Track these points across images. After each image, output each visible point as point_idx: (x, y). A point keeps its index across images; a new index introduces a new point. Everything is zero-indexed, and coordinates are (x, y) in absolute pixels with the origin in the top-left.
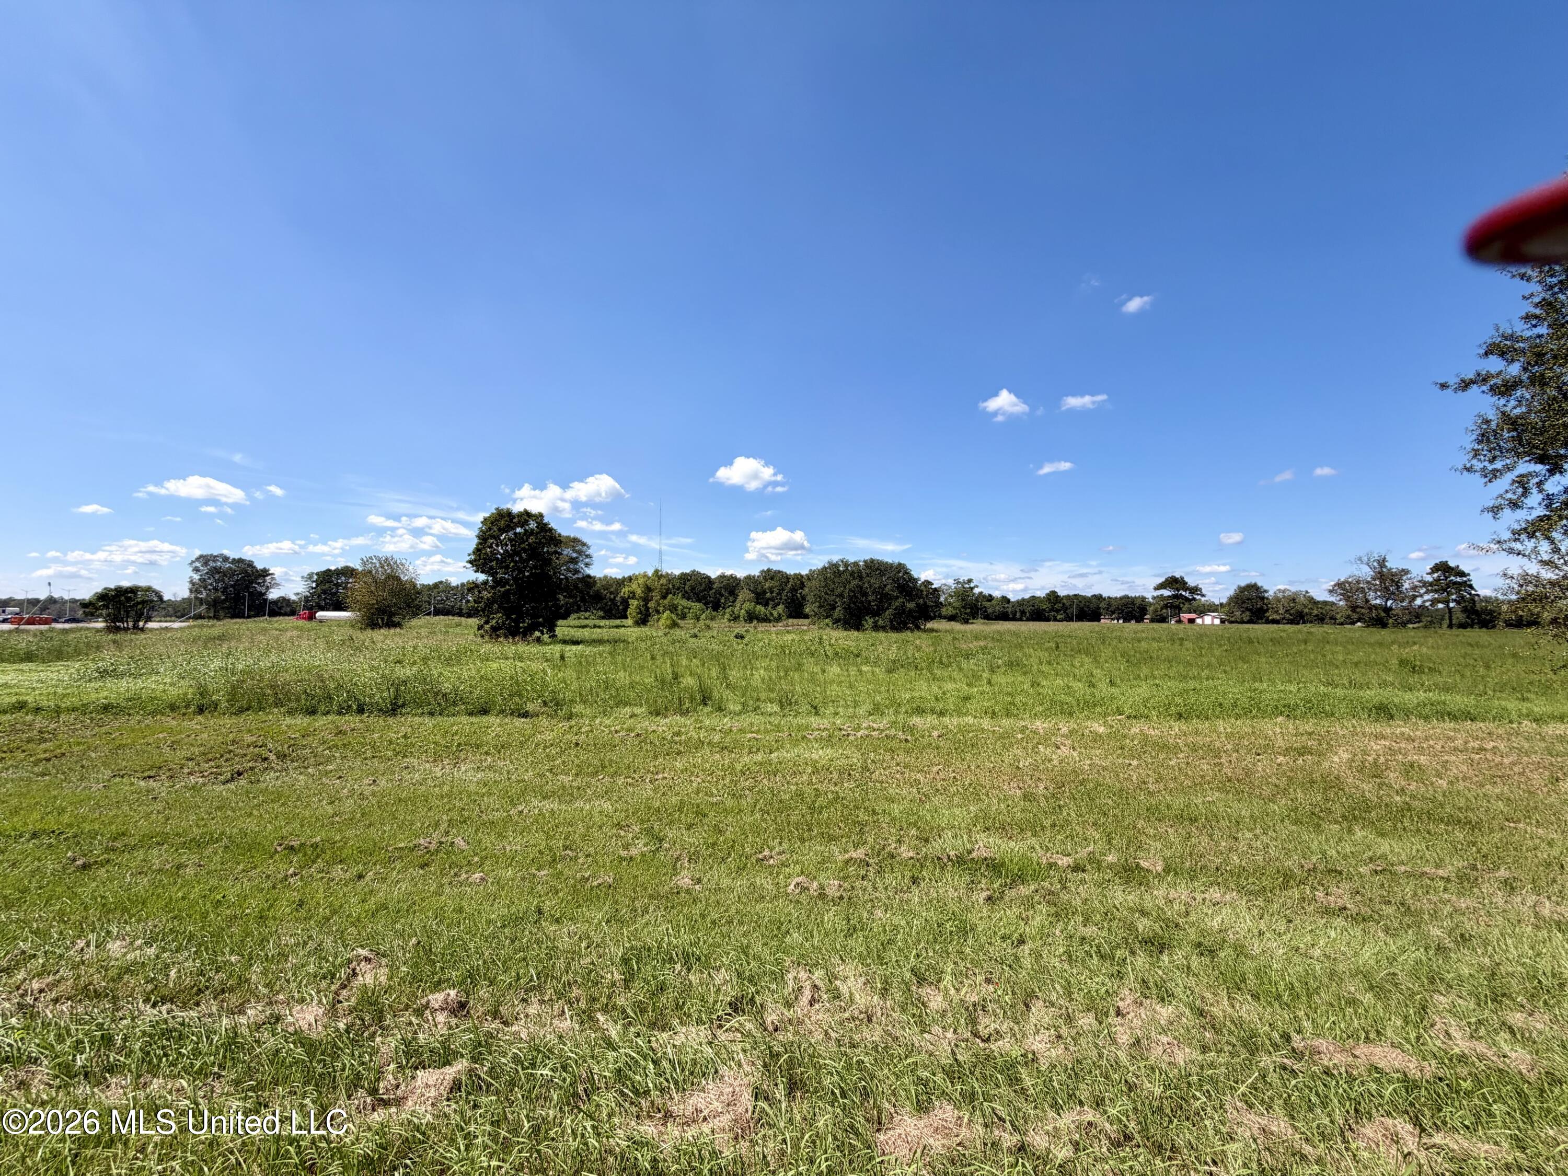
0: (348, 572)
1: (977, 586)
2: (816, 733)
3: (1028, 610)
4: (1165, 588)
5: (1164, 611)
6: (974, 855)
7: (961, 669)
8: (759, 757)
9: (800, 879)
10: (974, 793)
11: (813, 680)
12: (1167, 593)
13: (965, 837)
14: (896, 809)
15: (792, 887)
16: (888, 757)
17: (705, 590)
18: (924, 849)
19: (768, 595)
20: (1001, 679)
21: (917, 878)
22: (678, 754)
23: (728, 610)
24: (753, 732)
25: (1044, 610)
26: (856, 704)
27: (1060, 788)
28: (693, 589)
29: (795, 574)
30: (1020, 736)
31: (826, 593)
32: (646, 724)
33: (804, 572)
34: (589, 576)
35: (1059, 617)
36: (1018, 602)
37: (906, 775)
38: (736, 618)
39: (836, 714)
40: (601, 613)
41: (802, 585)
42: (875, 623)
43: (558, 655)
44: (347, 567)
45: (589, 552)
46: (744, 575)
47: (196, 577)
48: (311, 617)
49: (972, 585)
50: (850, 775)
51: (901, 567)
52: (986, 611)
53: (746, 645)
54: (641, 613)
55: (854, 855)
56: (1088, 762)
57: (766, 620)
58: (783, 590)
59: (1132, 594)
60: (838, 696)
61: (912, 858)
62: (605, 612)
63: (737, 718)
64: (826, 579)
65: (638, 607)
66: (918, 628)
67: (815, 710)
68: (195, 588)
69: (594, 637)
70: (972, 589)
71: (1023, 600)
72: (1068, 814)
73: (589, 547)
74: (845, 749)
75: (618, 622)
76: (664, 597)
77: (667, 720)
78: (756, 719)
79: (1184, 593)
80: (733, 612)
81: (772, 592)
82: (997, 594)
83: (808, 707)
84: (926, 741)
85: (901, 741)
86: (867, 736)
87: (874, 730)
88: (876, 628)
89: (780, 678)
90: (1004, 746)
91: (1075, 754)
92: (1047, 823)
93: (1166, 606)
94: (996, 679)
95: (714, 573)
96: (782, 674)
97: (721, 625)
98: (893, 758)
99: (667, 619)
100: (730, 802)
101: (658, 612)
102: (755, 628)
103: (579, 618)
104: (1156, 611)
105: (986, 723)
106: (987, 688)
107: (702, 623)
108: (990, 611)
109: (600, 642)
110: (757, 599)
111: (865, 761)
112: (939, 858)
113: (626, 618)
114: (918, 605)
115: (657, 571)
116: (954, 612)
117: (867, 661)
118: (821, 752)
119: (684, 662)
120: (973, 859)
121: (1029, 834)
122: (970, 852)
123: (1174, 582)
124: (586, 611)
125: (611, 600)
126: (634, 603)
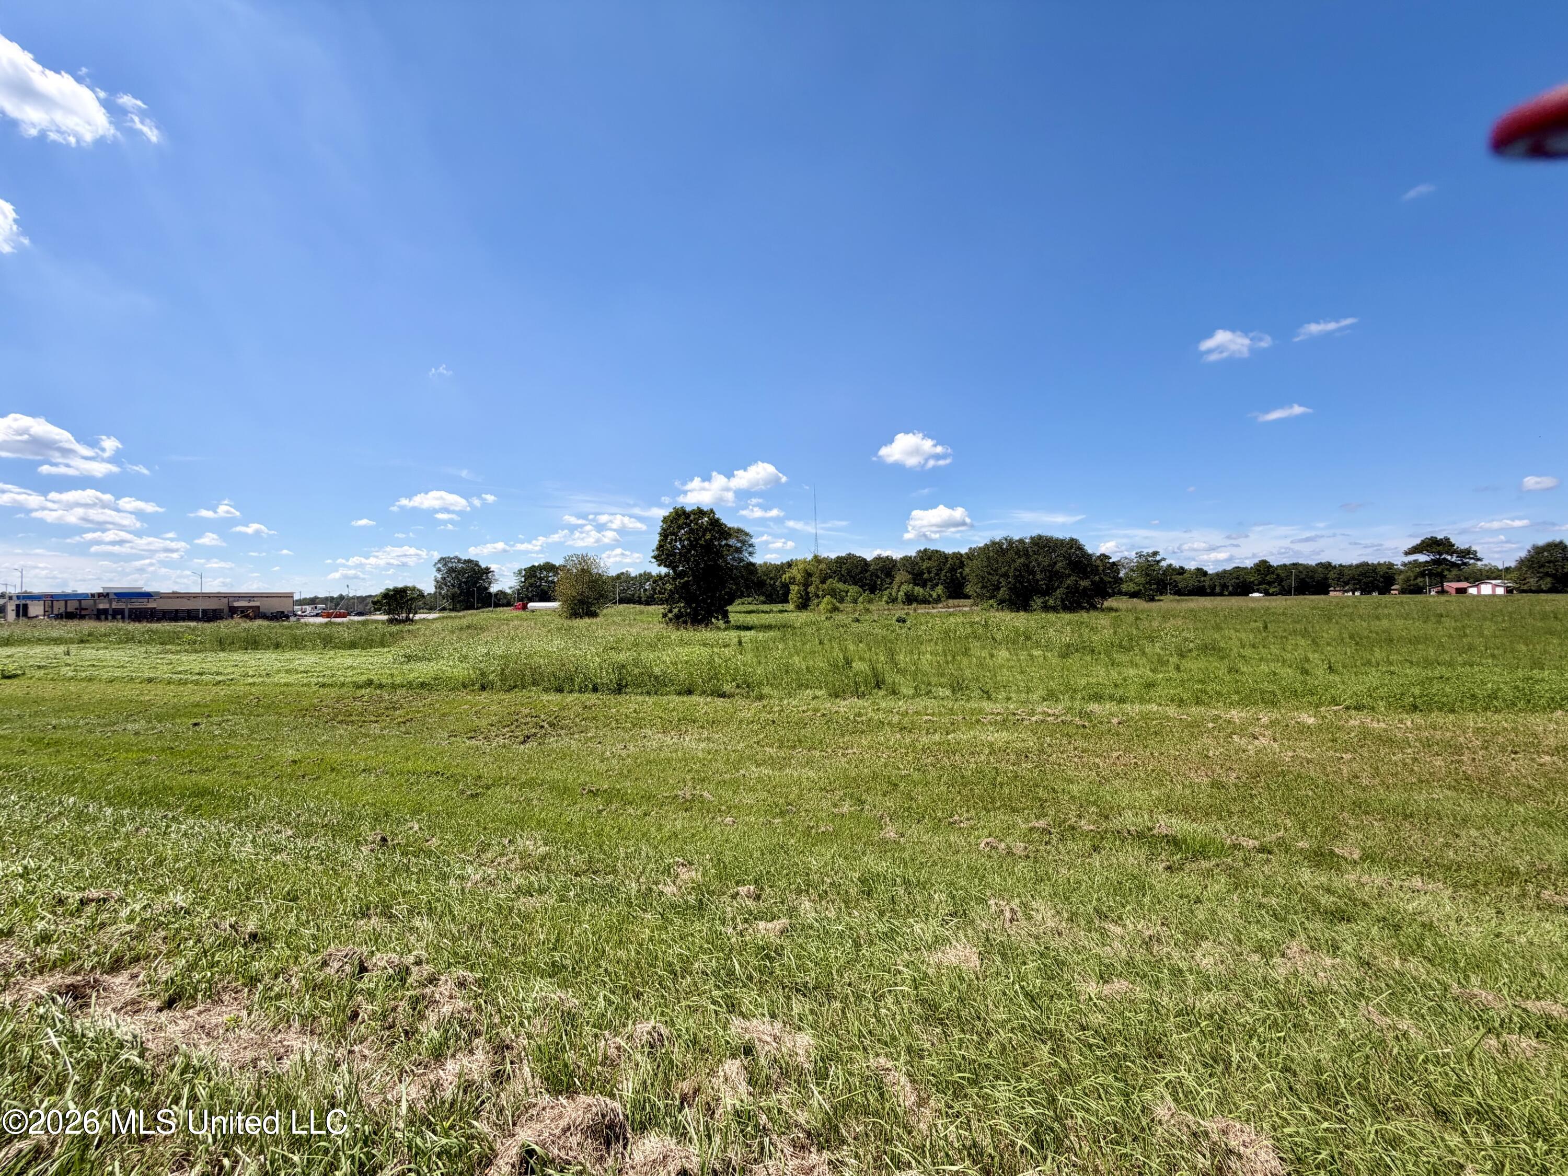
0: (549, 567)
1: (1164, 559)
2: (989, 717)
3: (1231, 583)
4: (1421, 552)
5: (1419, 580)
6: (1155, 832)
7: (1144, 653)
8: (937, 737)
9: (989, 840)
10: (1159, 778)
11: (981, 665)
12: (1422, 558)
13: (1146, 817)
14: (1075, 789)
15: (983, 845)
16: (1065, 741)
17: (861, 572)
18: (1104, 824)
19: (926, 576)
20: (1193, 665)
21: (1098, 846)
22: (862, 733)
23: (886, 592)
24: (927, 715)
25: (1253, 582)
26: (1029, 690)
27: (1254, 778)
28: (849, 572)
29: (954, 553)
30: (1211, 725)
31: (990, 574)
32: (828, 705)
33: (964, 550)
34: (753, 565)
35: (1271, 591)
36: (1217, 574)
37: (1085, 759)
38: (893, 600)
39: (1009, 699)
40: (762, 598)
41: (962, 565)
42: (1045, 602)
43: (736, 640)
44: (548, 563)
45: (753, 541)
46: (901, 556)
47: (439, 576)
48: (524, 608)
49: (1158, 558)
50: (1026, 756)
51: (1073, 544)
52: (1176, 586)
53: (909, 629)
54: (801, 597)
55: (1037, 825)
56: (1290, 754)
57: (925, 601)
58: (941, 570)
59: (1373, 560)
60: (1009, 682)
61: (1092, 831)
62: (766, 597)
63: (910, 701)
64: (988, 558)
65: (799, 592)
66: (1094, 607)
67: (987, 695)
68: (439, 585)
69: (763, 622)
70: (1158, 562)
71: (1225, 571)
72: (1260, 803)
73: (751, 537)
74: (1021, 733)
75: (780, 607)
76: (823, 582)
77: (846, 702)
78: (931, 703)
79: (1449, 557)
80: (891, 594)
81: (930, 573)
82: (1191, 566)
83: (979, 691)
84: (1104, 727)
85: (1078, 726)
86: (1042, 721)
87: (1049, 716)
88: (1046, 608)
89: (947, 663)
90: (1192, 735)
91: (1275, 745)
92: (1235, 808)
93: (1422, 574)
94: (1187, 664)
95: (869, 556)
96: (950, 659)
97: (879, 606)
98: (1070, 743)
99: (828, 603)
100: (917, 776)
101: (818, 596)
102: (915, 610)
103: (743, 603)
104: (1408, 580)
105: (1172, 711)
106: (1173, 674)
107: (860, 606)
108: (1181, 585)
109: (768, 627)
110: (914, 579)
111: (1042, 745)
112: (1118, 832)
113: (787, 602)
114: (1093, 583)
115: (816, 557)
116: (1137, 588)
117: (1038, 645)
118: (996, 734)
119: (852, 647)
120: (1154, 835)
121: (1215, 818)
122: (1150, 829)
123: (1432, 545)
124: (749, 596)
125: (770, 585)
126: (794, 589)
